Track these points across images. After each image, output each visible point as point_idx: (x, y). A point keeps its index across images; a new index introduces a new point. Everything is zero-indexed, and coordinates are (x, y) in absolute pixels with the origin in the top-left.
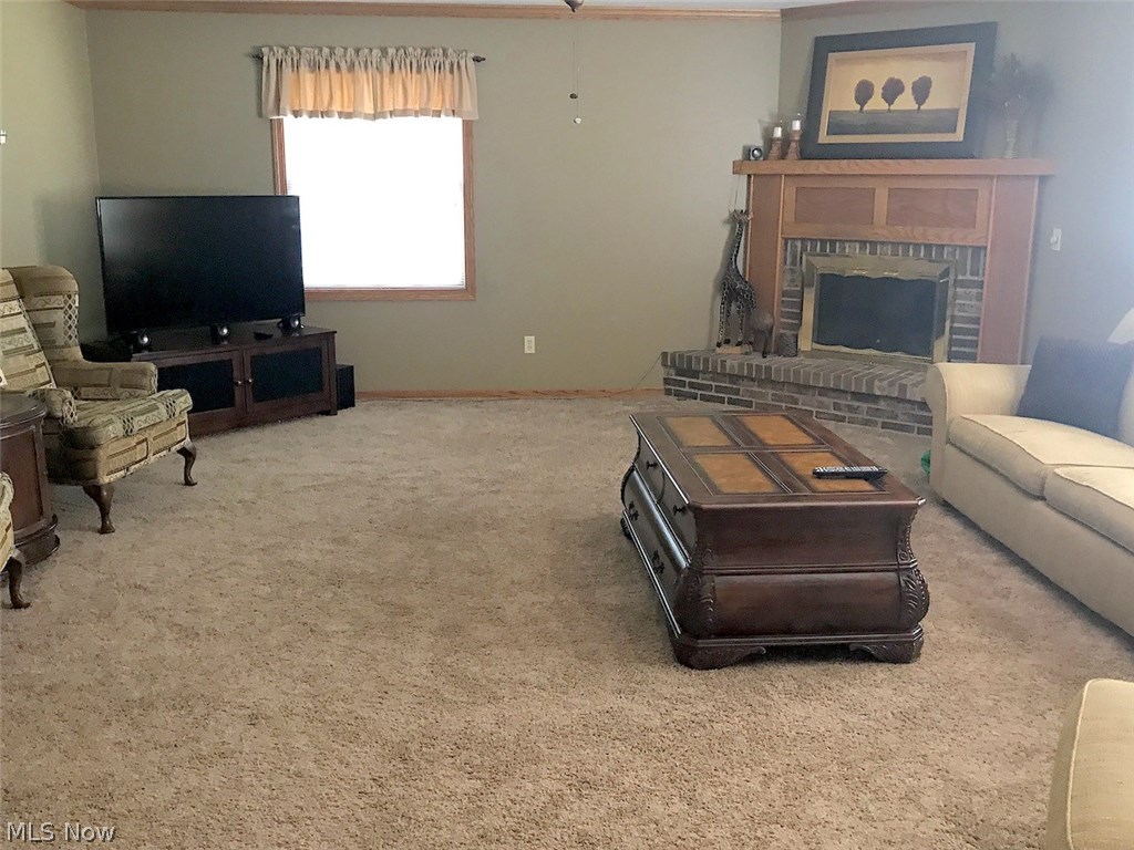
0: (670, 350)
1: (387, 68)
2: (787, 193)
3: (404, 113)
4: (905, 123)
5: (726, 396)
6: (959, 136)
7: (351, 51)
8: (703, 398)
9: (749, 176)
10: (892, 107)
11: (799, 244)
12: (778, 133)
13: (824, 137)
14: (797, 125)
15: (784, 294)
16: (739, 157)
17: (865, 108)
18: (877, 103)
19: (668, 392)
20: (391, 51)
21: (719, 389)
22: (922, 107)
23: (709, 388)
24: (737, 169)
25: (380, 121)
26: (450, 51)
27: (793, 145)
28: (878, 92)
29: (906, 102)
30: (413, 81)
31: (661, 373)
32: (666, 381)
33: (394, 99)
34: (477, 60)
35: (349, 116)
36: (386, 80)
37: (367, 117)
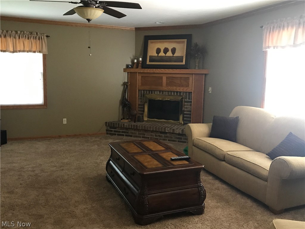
0: (108, 121)
1: (17, 37)
2: (139, 77)
3: (24, 51)
4: (169, 59)
5: (125, 134)
6: (184, 63)
8: (118, 135)
9: (128, 73)
10: (166, 55)
11: (143, 91)
12: (136, 61)
13: (148, 63)
14: (141, 59)
15: (139, 105)
16: (125, 67)
17: (159, 55)
18: (162, 54)
19: (107, 134)
20: (19, 32)
21: (122, 132)
22: (174, 55)
23: (120, 132)
24: (125, 70)
25: (15, 54)
26: (39, 33)
27: (140, 64)
28: (162, 51)
29: (169, 54)
30: (27, 42)
31: (105, 128)
32: (107, 130)
33: (20, 46)
34: (47, 36)
36: (17, 41)
37: (11, 52)
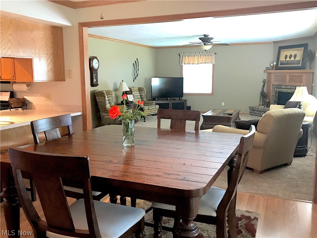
0: (250, 106)
1: (200, 56)
2: (273, 76)
3: (202, 63)
4: (292, 63)
5: (259, 115)
6: (300, 65)
7: (194, 53)
8: (256, 115)
9: (267, 73)
10: (291, 60)
11: (275, 86)
12: (272, 65)
13: (279, 66)
14: (275, 63)
15: (273, 96)
16: (265, 69)
17: (286, 60)
18: (288, 59)
19: (250, 114)
20: (201, 53)
21: (258, 114)
22: (295, 60)
23: (256, 113)
24: (265, 72)
25: (198, 65)
26: (211, 52)
27: (274, 67)
28: (288, 57)
29: (292, 59)
30: (204, 58)
31: (249, 110)
32: (250, 112)
33: (200, 61)
34: (215, 54)
35: (193, 64)
36: (199, 58)
37: (196, 64)
